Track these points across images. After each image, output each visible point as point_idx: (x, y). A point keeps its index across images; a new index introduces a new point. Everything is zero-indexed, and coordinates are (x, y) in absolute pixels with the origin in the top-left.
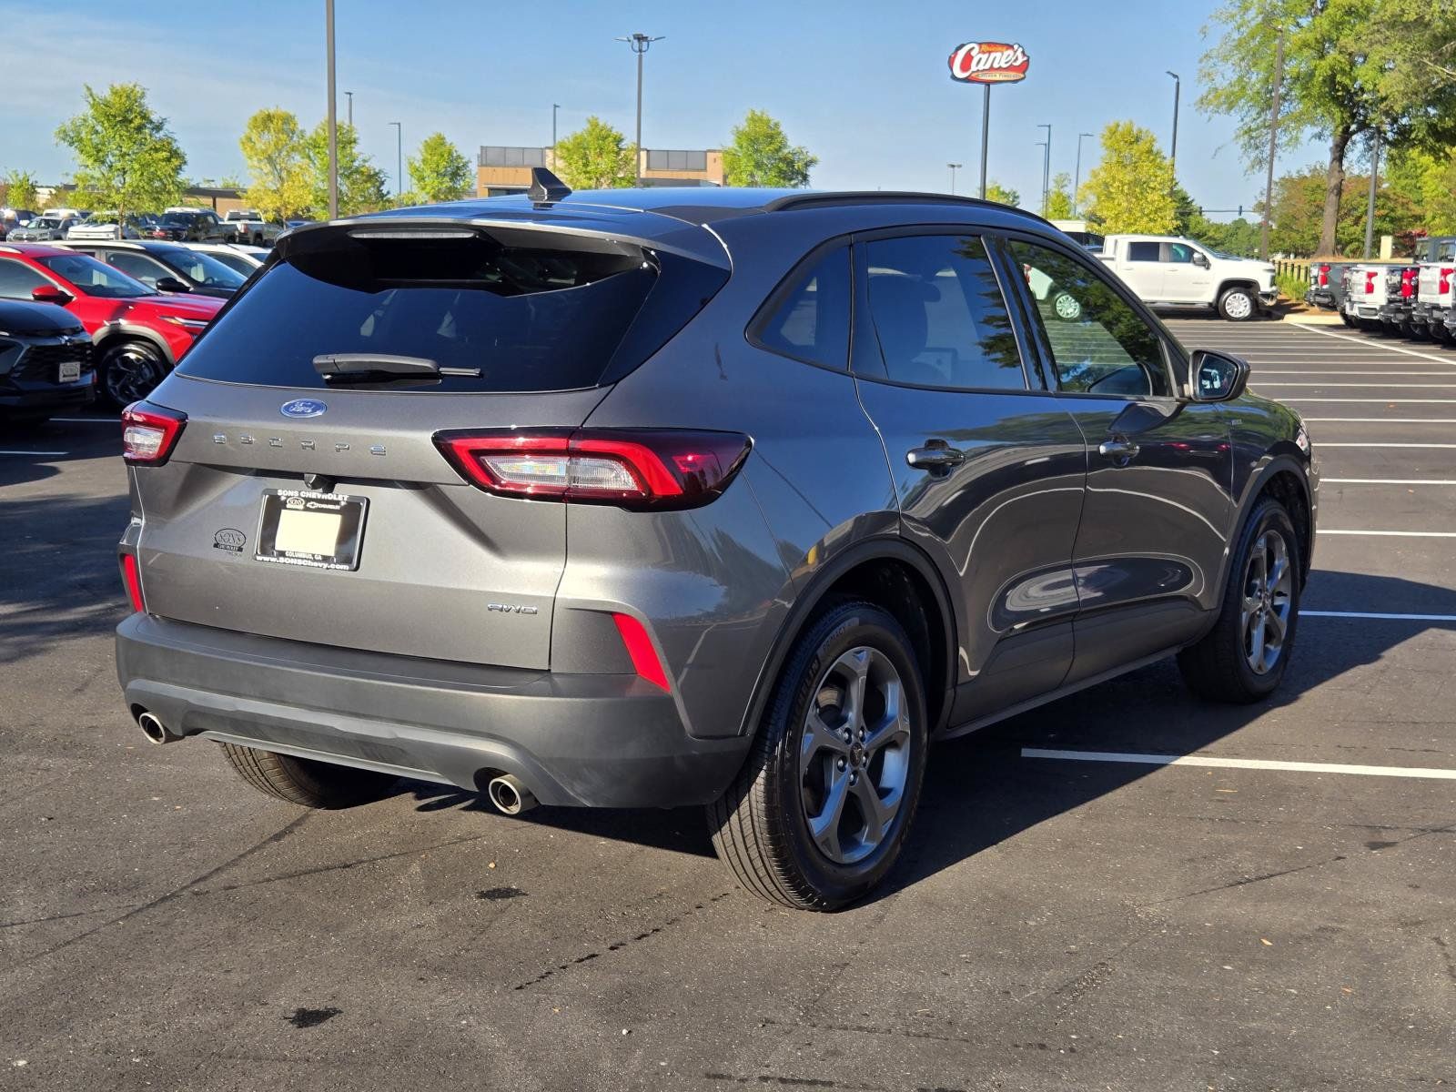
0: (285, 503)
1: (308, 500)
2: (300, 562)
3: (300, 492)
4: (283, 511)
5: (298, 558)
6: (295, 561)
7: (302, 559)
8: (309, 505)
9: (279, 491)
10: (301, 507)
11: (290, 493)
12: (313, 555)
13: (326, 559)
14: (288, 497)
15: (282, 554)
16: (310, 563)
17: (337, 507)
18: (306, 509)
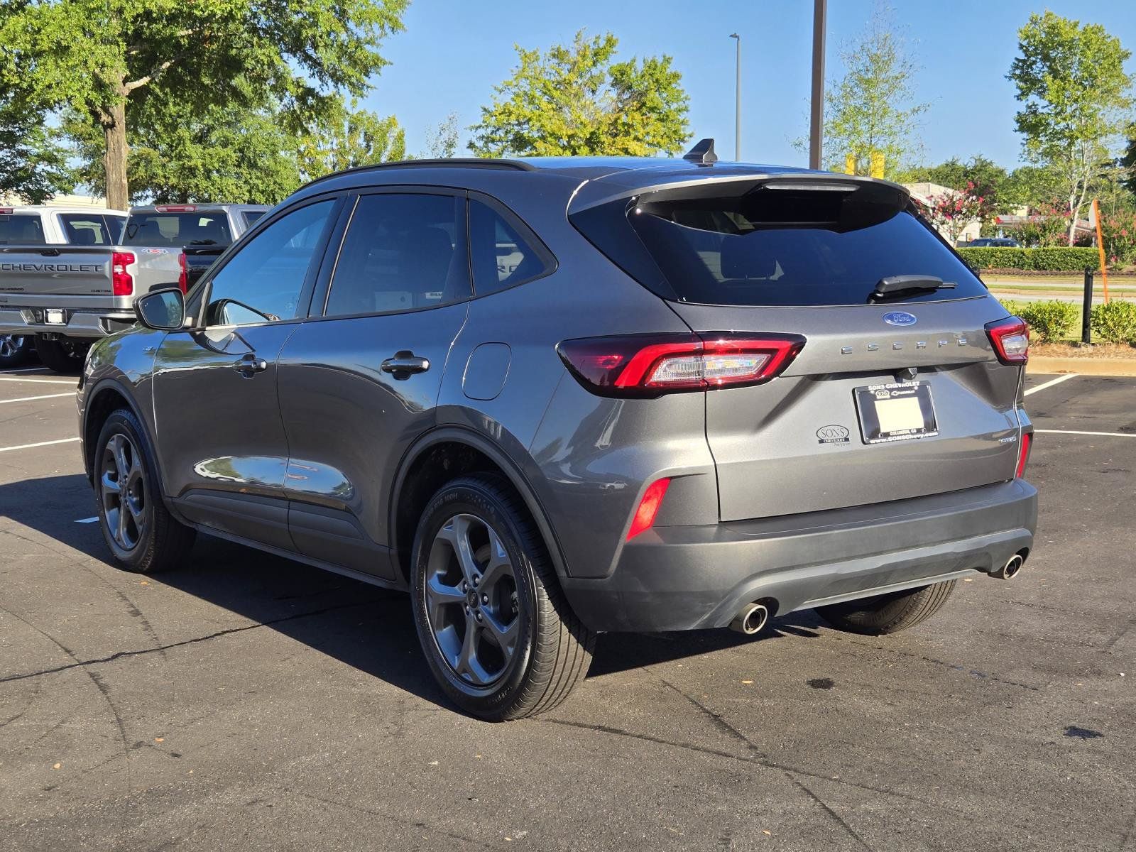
0: (875, 396)
1: (891, 390)
2: (904, 437)
3: (885, 385)
4: (876, 402)
5: (901, 435)
6: (899, 438)
7: (905, 435)
8: (893, 394)
9: (869, 387)
10: (888, 396)
11: (879, 387)
12: (910, 430)
13: (919, 431)
14: (876, 391)
15: (887, 435)
16: (911, 436)
17: (913, 392)
18: (892, 397)
